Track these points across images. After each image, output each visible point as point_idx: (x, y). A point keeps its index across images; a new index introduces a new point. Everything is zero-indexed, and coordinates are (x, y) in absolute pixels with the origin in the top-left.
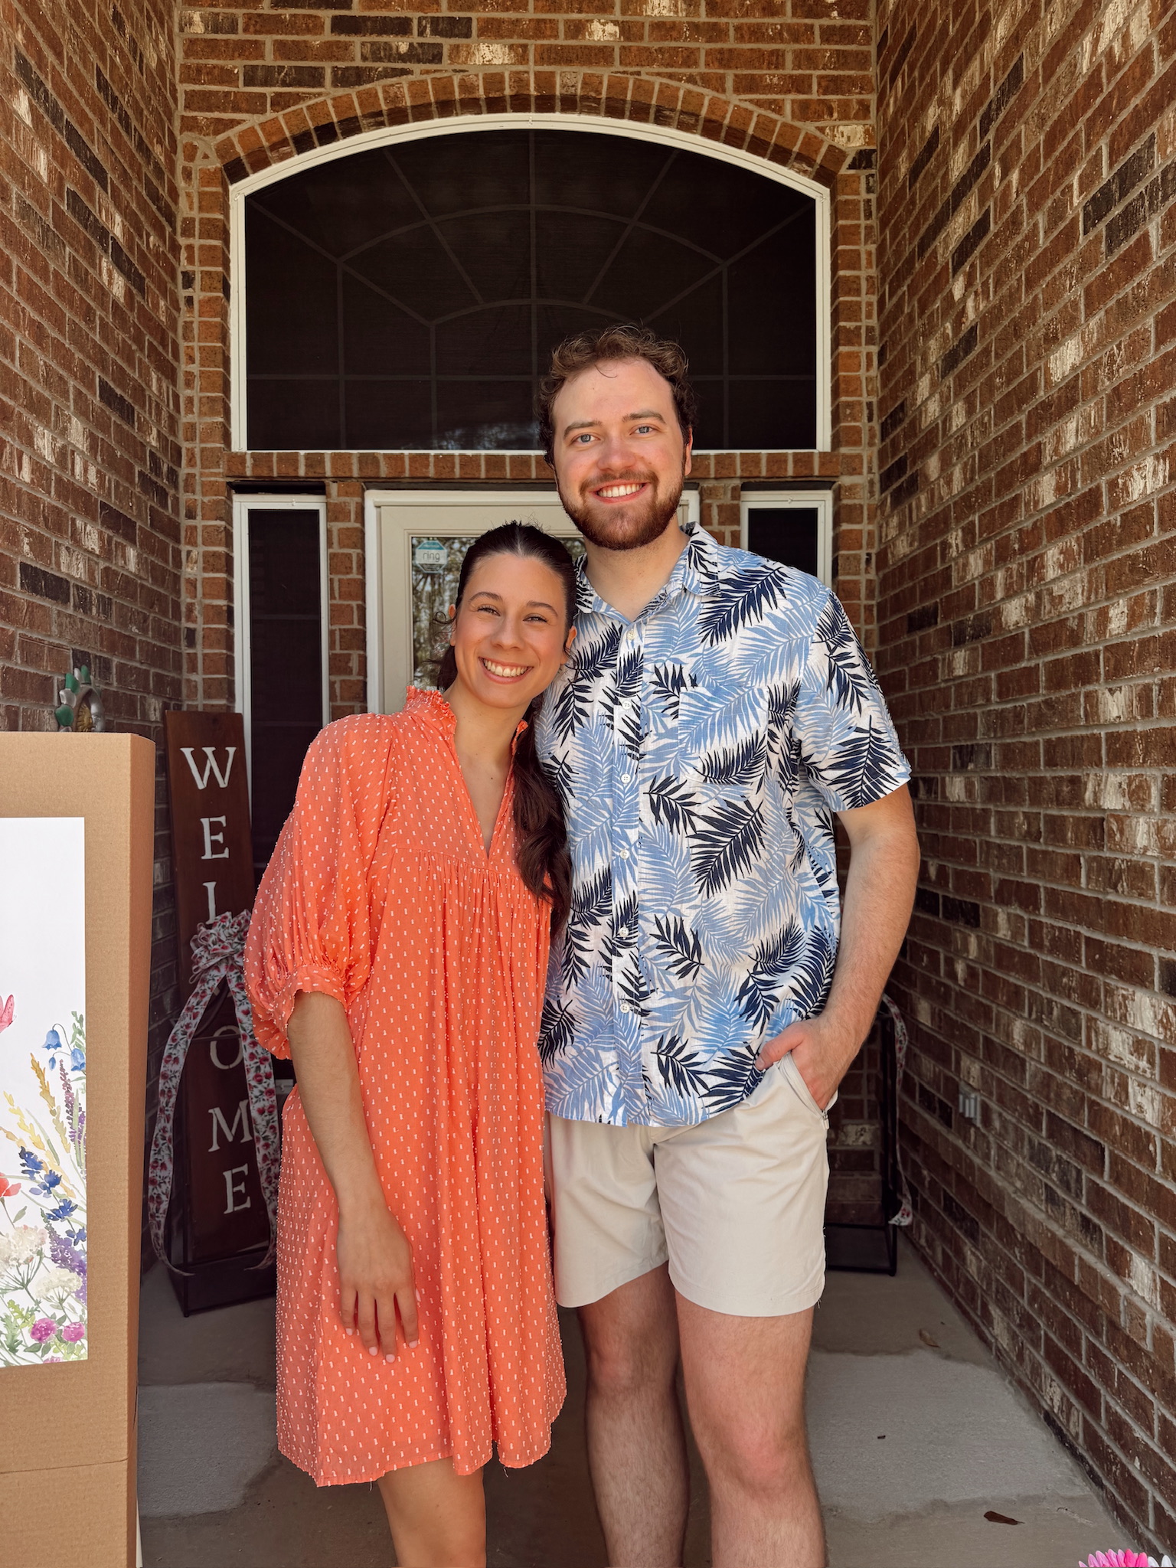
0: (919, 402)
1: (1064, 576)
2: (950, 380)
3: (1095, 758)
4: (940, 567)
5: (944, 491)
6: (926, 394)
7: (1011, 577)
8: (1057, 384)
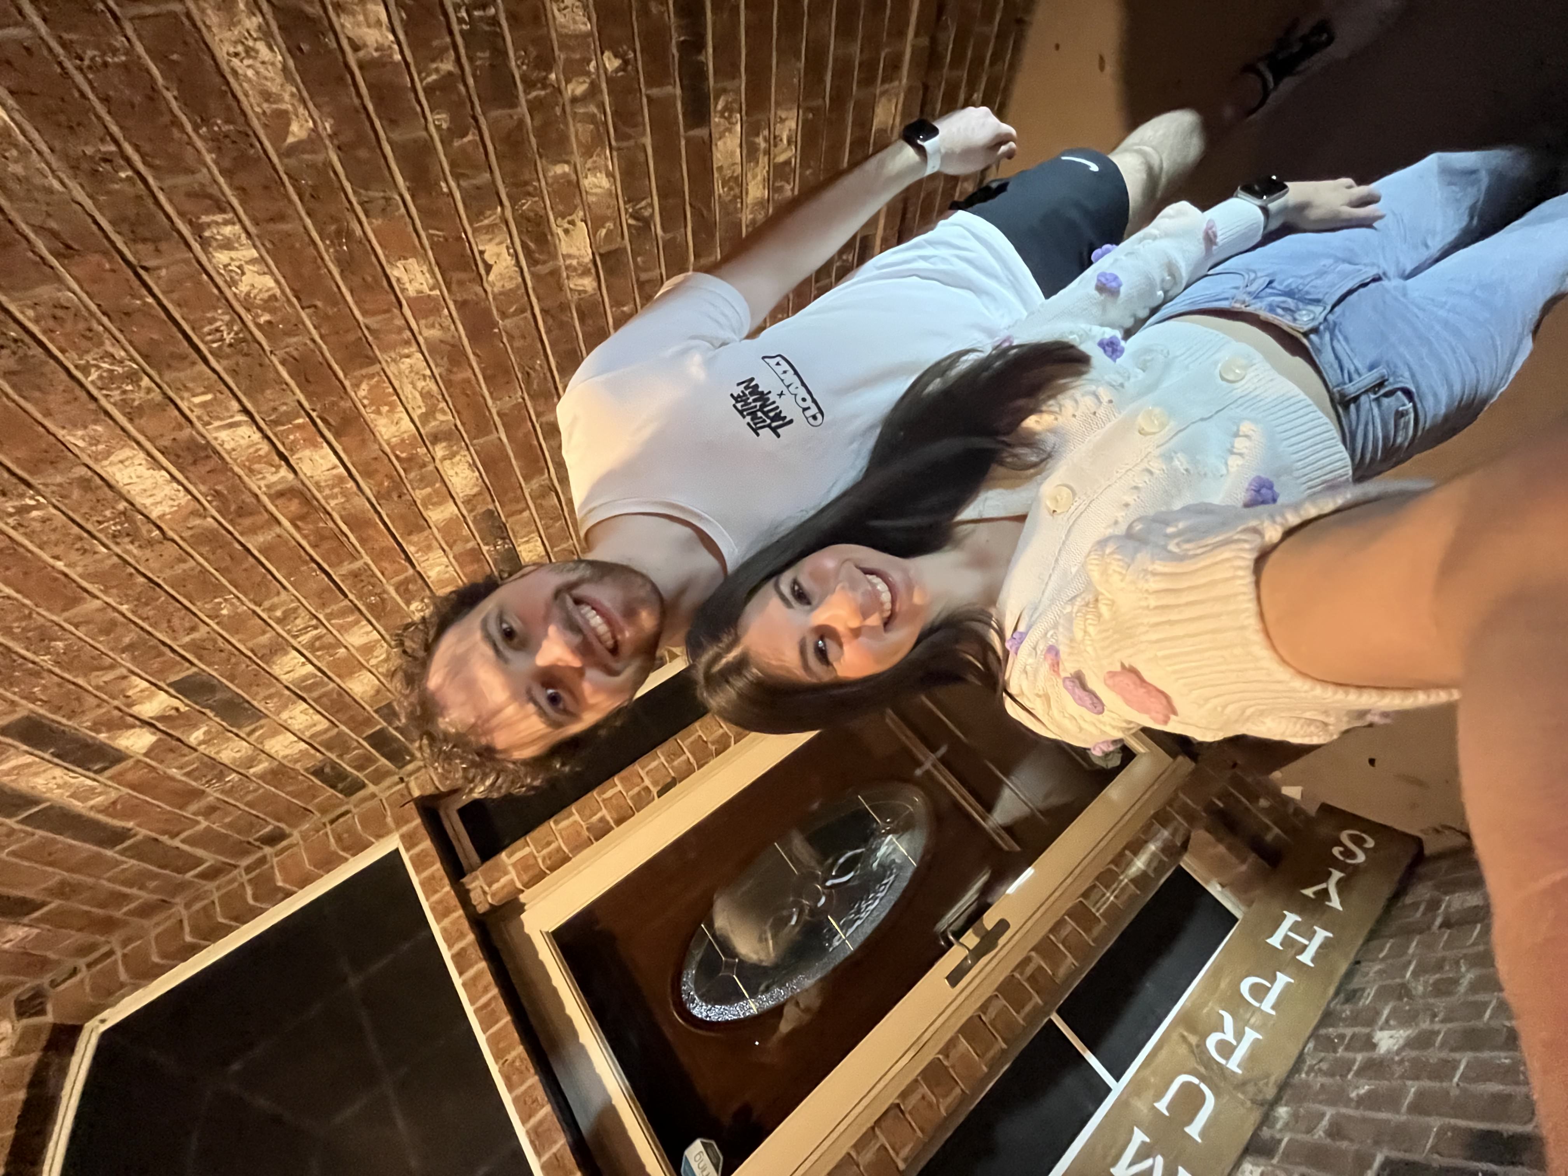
0: (301, 746)
3: (553, 281)
5: (380, 653)
6: (289, 738)
7: (429, 497)
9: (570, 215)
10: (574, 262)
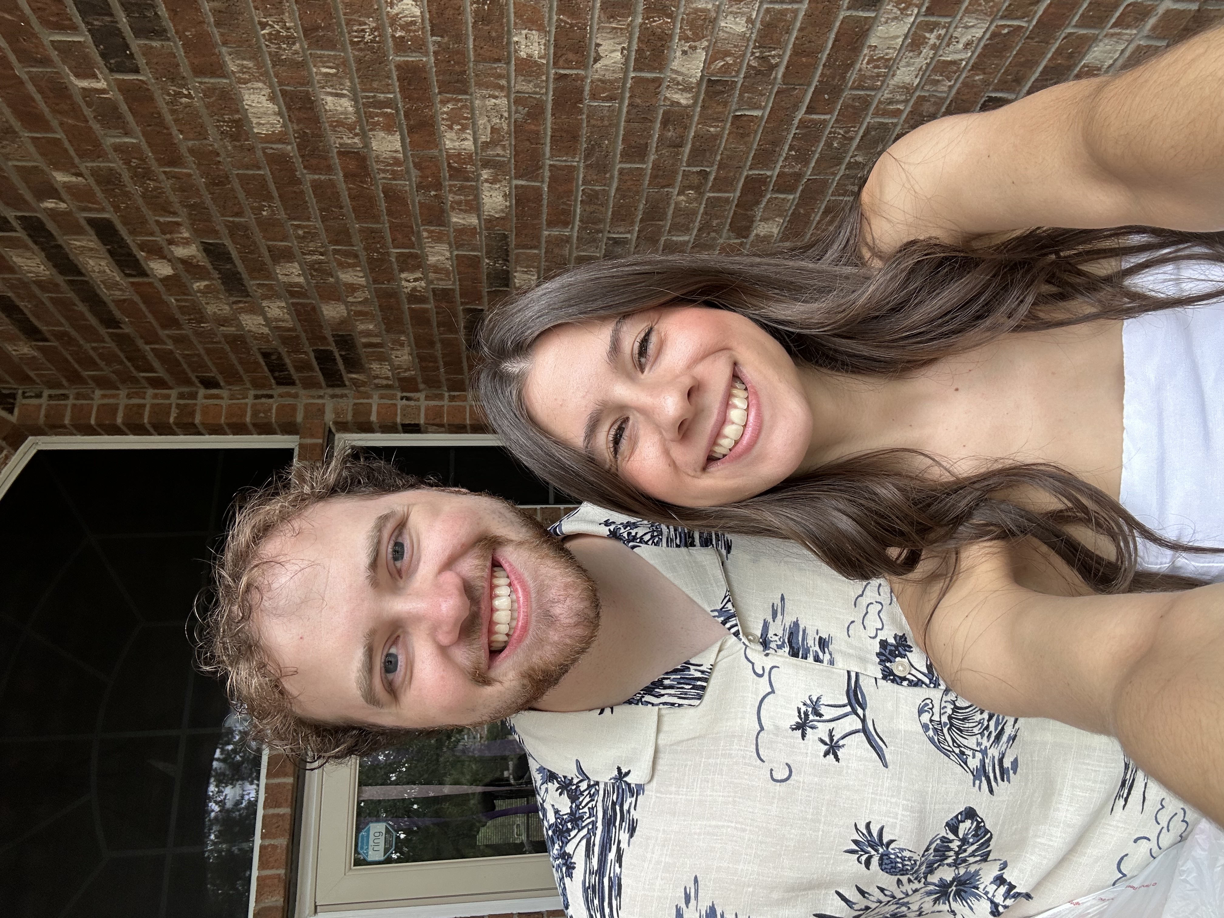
0: (266, 330)
1: (474, 124)
2: (251, 284)
3: (652, 87)
4: (430, 306)
5: (360, 296)
6: (260, 320)
7: (459, 203)
8: (284, 126)
9: (694, 41)
10: (680, 78)
